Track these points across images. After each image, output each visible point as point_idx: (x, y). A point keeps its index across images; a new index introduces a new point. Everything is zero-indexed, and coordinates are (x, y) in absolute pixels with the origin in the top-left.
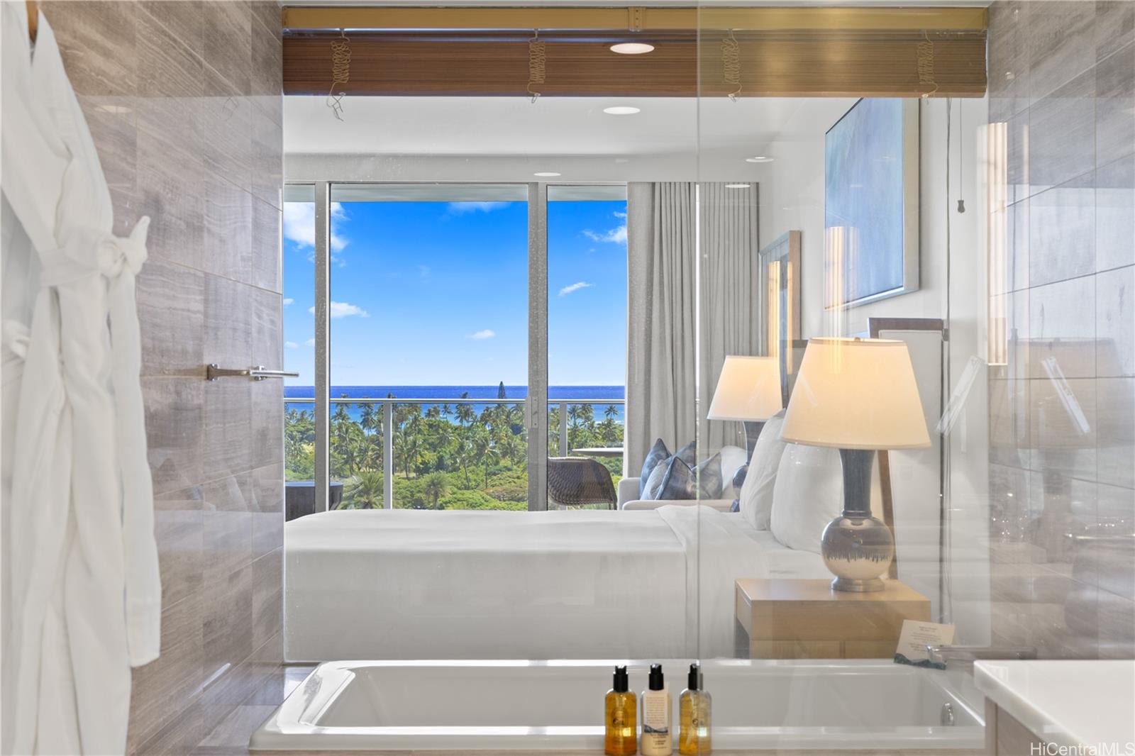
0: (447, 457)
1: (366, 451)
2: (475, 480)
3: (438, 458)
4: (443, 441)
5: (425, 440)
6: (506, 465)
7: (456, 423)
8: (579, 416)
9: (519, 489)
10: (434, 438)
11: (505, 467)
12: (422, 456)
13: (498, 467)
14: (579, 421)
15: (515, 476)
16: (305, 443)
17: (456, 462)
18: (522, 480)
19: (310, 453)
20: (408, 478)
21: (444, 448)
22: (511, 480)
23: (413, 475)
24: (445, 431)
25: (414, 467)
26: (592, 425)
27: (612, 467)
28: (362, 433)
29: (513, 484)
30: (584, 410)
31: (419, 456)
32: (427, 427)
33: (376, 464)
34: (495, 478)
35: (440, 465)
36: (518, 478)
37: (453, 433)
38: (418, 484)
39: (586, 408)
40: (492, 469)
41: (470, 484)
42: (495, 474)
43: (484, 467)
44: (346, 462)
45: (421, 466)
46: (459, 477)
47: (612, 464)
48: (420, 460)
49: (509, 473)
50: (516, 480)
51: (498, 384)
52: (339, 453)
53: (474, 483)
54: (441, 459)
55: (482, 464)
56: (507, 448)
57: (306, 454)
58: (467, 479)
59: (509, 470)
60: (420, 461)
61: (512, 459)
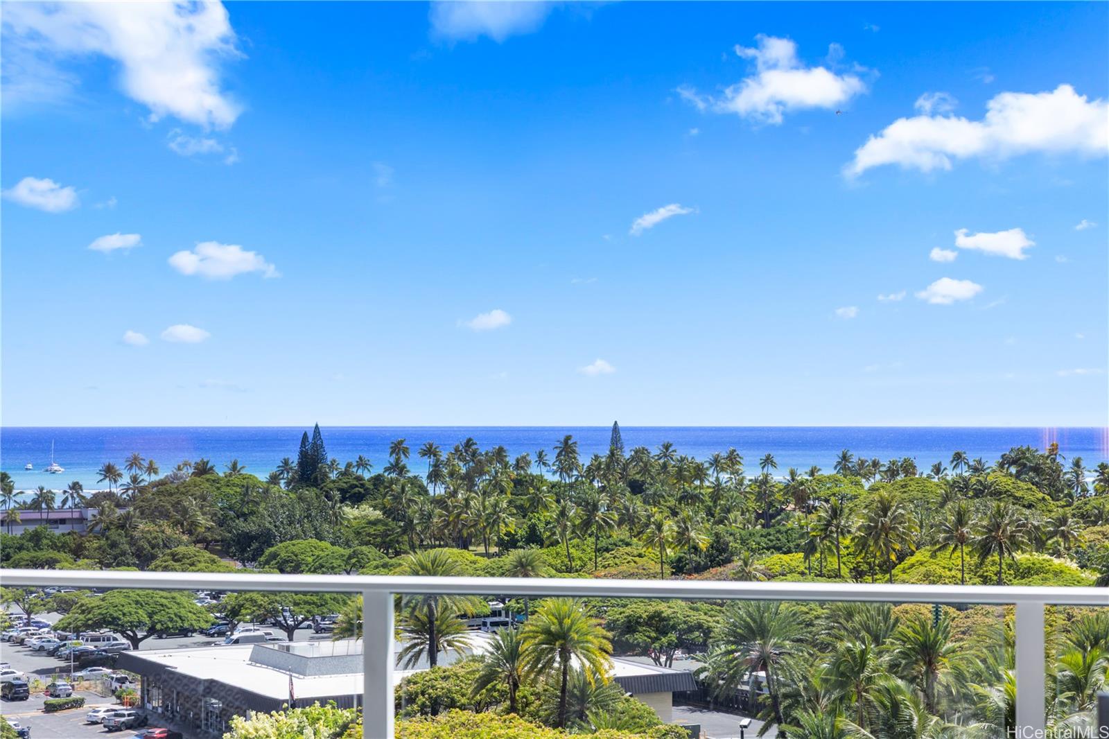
0: (541, 526)
1: (430, 516)
2: (580, 559)
3: (529, 527)
4: (536, 503)
5: (510, 502)
6: (622, 537)
7: (556, 478)
8: (723, 470)
9: (641, 571)
10: (523, 500)
11: (622, 541)
12: (506, 525)
13: (611, 540)
14: (724, 477)
15: (635, 553)
16: (347, 505)
17: (554, 534)
18: (645, 558)
19: (355, 519)
20: (487, 555)
21: (538, 513)
22: (630, 558)
23: (494, 549)
24: (538, 490)
25: (495, 538)
26: (741, 483)
27: (771, 541)
28: (426, 492)
29: (633, 564)
30: (731, 460)
31: (502, 525)
32: (512, 485)
33: (444, 534)
34: (608, 555)
35: (533, 537)
36: (640, 556)
37: (549, 492)
38: (502, 564)
39: (733, 459)
40: (603, 543)
41: (573, 564)
42: (607, 550)
43: (593, 539)
44: (404, 532)
45: (506, 538)
46: (557, 554)
47: (771, 537)
48: (503, 530)
49: (628, 549)
50: (637, 559)
51: (612, 425)
52: (394, 519)
53: (579, 563)
54: (533, 528)
55: (590, 536)
56: (623, 514)
57: (349, 520)
58: (569, 556)
59: (628, 544)
60: (504, 532)
61: (631, 529)
